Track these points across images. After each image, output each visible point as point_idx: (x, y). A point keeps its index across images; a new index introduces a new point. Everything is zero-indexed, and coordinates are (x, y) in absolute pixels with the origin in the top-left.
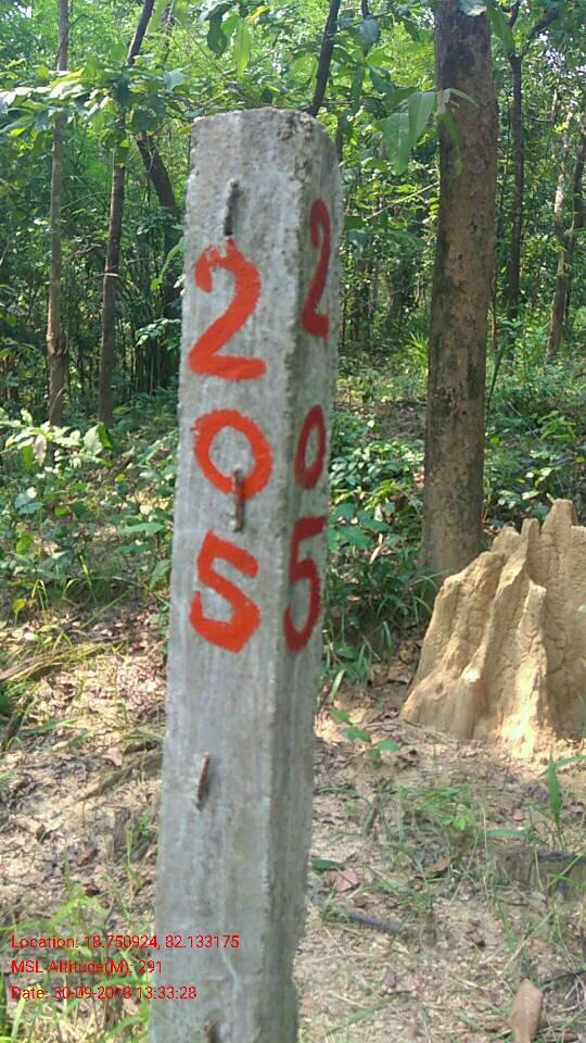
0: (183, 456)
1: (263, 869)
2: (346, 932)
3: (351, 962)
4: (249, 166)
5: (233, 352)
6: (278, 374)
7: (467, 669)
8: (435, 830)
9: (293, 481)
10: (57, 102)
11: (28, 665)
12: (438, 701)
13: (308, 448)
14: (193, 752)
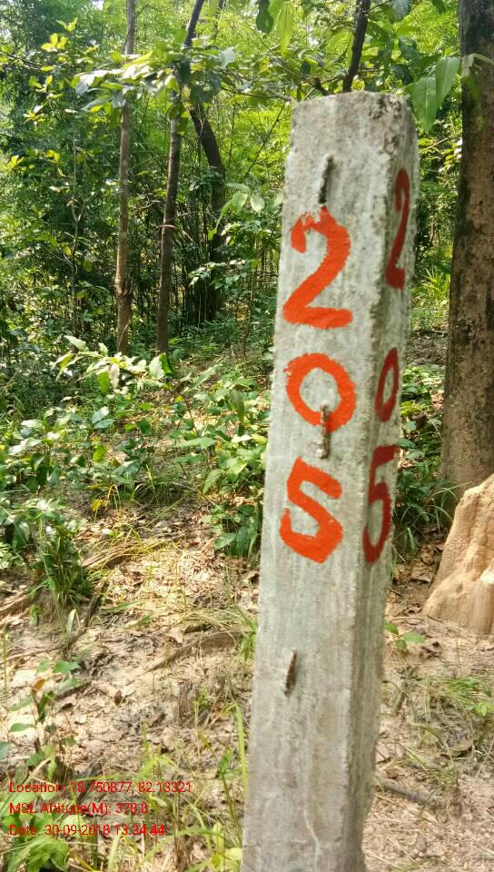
0: (276, 393)
1: (343, 750)
2: (380, 799)
3: (385, 827)
4: (341, 143)
5: (323, 304)
6: (364, 322)
7: (485, 572)
8: (459, 715)
9: (374, 414)
10: (130, 82)
11: (104, 555)
12: (457, 599)
13: (386, 385)
14: (282, 646)
